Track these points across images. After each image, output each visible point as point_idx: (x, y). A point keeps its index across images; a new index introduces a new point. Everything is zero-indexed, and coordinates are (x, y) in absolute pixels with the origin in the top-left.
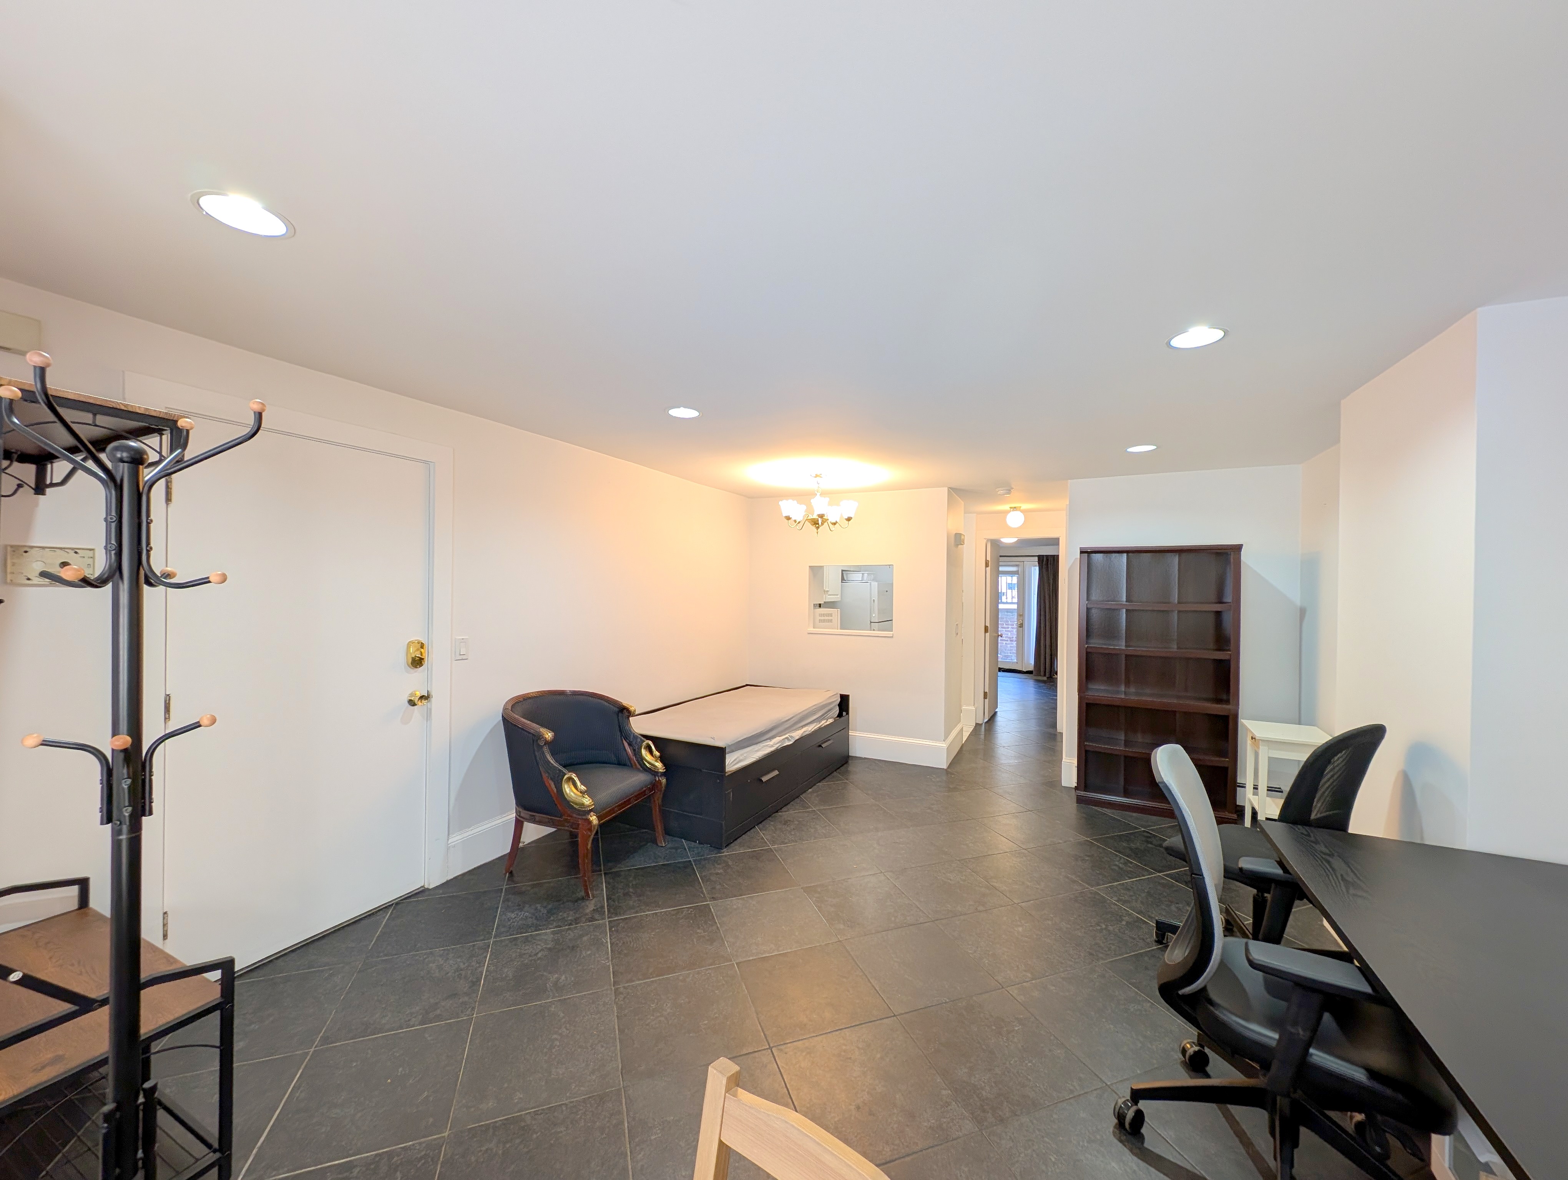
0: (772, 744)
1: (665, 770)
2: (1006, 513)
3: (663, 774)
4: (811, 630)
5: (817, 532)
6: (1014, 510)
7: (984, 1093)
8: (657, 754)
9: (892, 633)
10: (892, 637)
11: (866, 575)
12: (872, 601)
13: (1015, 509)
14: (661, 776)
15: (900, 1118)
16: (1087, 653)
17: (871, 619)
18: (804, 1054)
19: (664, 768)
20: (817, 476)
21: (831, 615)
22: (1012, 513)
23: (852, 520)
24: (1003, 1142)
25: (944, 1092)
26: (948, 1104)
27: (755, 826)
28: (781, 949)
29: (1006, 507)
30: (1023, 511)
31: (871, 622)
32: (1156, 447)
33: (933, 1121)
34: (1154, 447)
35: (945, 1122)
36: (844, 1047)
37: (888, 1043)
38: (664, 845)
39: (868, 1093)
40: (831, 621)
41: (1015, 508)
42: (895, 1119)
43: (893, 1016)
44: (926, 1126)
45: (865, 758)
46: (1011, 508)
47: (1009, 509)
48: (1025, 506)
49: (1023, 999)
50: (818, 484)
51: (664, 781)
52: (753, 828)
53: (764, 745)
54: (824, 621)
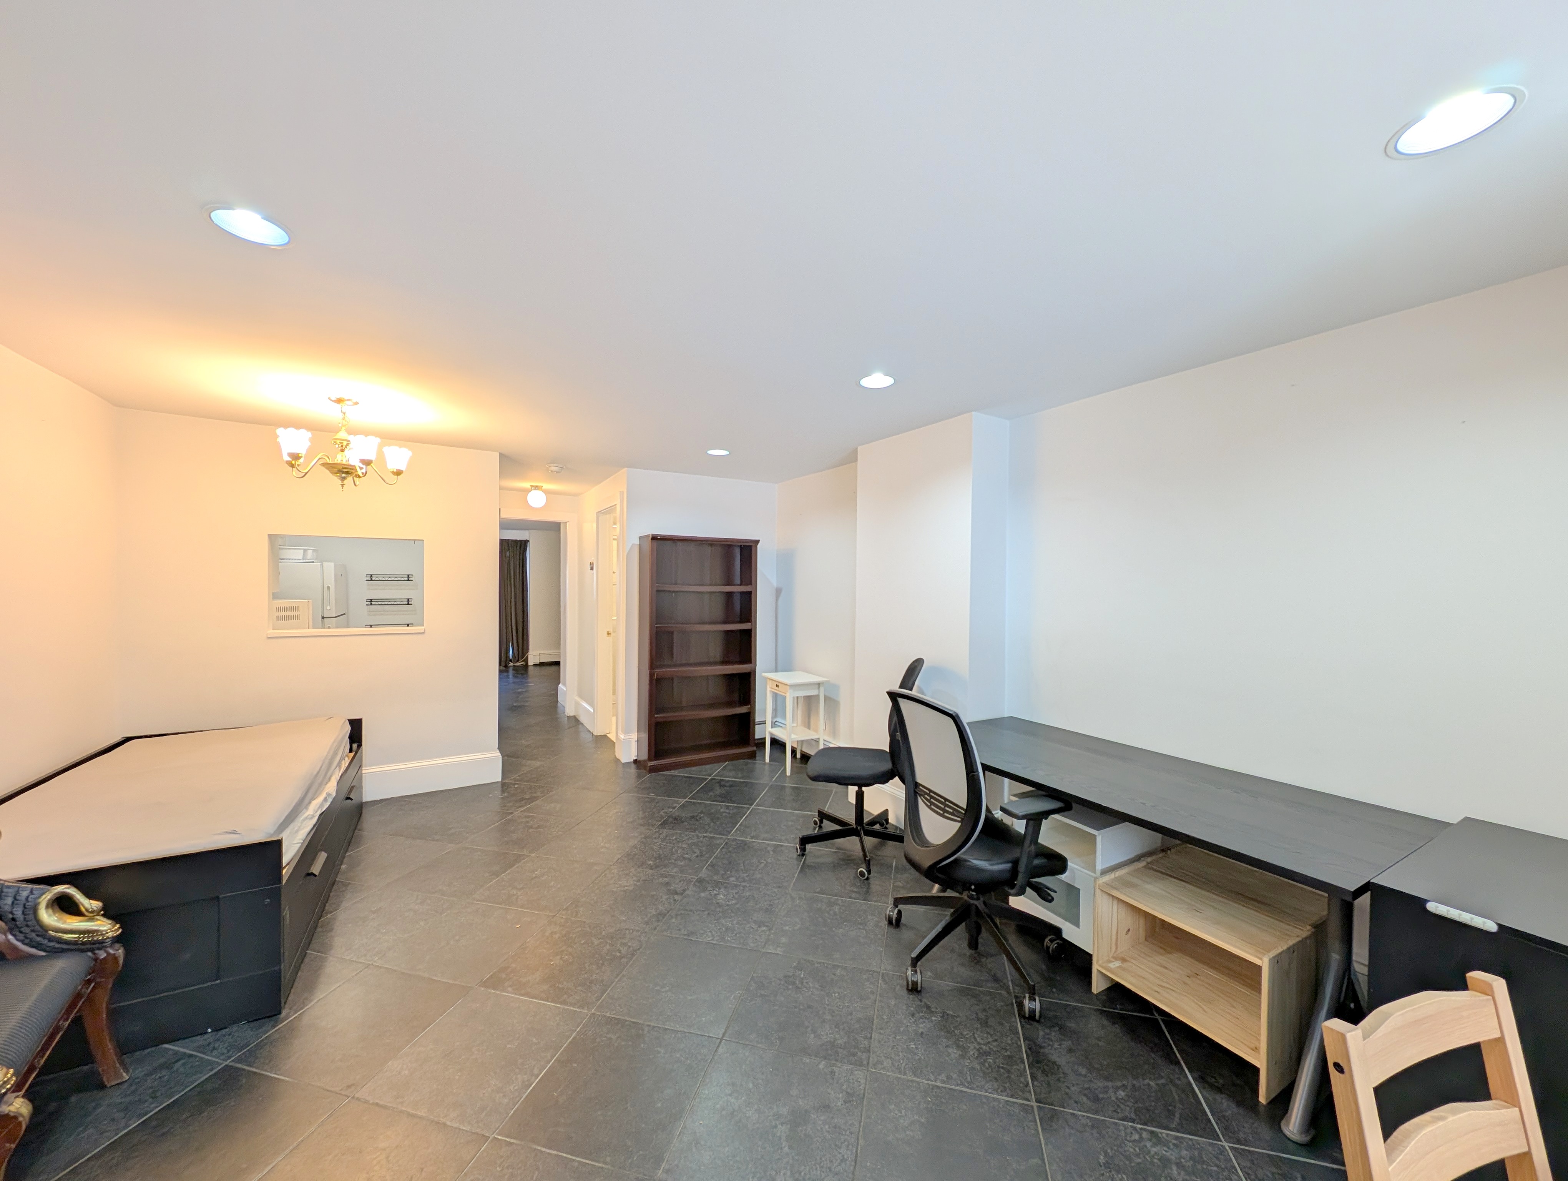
0: (312, 813)
1: (120, 931)
2: (527, 491)
3: (117, 940)
4: (272, 632)
5: (343, 486)
6: (535, 489)
7: (839, 1042)
8: (96, 904)
9: (423, 628)
10: (424, 633)
11: (310, 553)
12: (325, 589)
13: (537, 488)
14: (111, 946)
15: (822, 1118)
16: (657, 632)
17: (323, 612)
18: (694, 1150)
19: (118, 926)
20: (339, 401)
21: (296, 609)
22: (533, 492)
23: (402, 475)
24: (885, 1064)
25: (821, 1066)
26: (832, 1072)
27: (306, 953)
28: (536, 1071)
29: (526, 485)
30: (546, 492)
31: (323, 618)
32: (728, 453)
33: (841, 1096)
34: (727, 453)
35: (847, 1088)
36: (718, 1106)
37: (744, 1067)
38: (127, 1078)
39: (782, 1124)
40: (298, 617)
41: (537, 486)
42: (820, 1122)
43: (721, 1042)
44: (842, 1105)
45: (382, 801)
46: (532, 486)
47: (530, 487)
48: (547, 486)
49: (782, 950)
50: (344, 413)
51: (120, 952)
52: (305, 956)
53: (302, 818)
54: (283, 618)
